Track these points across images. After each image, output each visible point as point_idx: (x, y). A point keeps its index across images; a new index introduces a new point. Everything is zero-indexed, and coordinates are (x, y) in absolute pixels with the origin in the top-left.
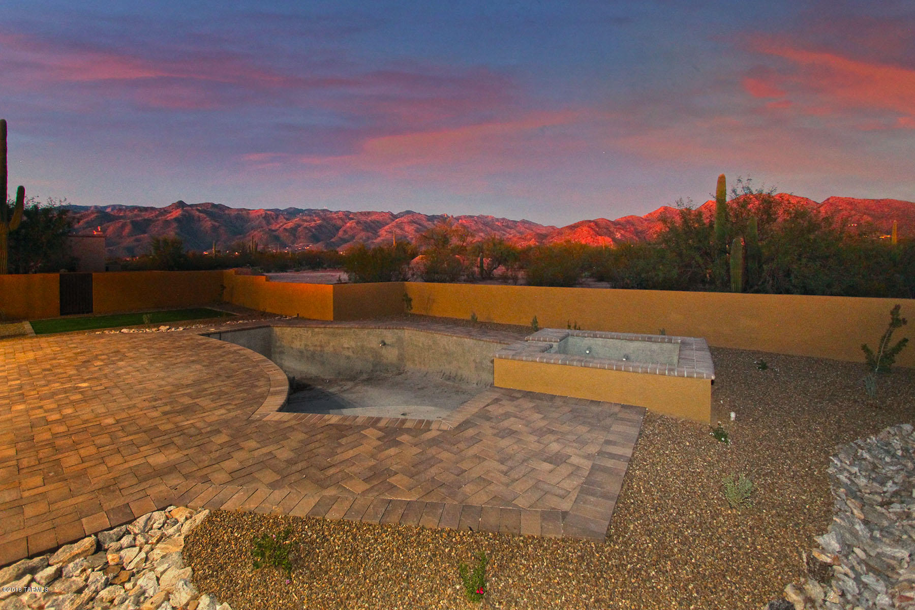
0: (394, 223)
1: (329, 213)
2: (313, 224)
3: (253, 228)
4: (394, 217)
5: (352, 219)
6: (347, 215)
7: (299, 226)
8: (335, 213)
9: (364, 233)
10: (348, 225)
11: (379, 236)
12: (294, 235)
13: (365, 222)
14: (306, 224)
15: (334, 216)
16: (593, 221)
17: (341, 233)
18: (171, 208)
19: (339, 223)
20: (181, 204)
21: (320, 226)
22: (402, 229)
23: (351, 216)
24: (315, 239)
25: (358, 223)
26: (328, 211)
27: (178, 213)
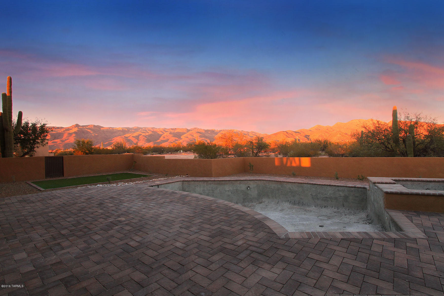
0: (188, 133)
1: (155, 129)
2: (147, 134)
3: (116, 136)
4: (188, 131)
5: (167, 132)
6: (165, 130)
7: (140, 135)
8: (158, 129)
9: (173, 138)
10: (165, 134)
11: (181, 139)
12: (138, 140)
13: (174, 133)
14: (143, 134)
15: (158, 130)
16: (286, 132)
17: (161, 138)
18: (72, 127)
19: (160, 133)
20: (77, 126)
21: (151, 135)
22: (193, 136)
23: (166, 130)
24: (149, 141)
25: (170, 133)
26: (154, 128)
27: (76, 129)
